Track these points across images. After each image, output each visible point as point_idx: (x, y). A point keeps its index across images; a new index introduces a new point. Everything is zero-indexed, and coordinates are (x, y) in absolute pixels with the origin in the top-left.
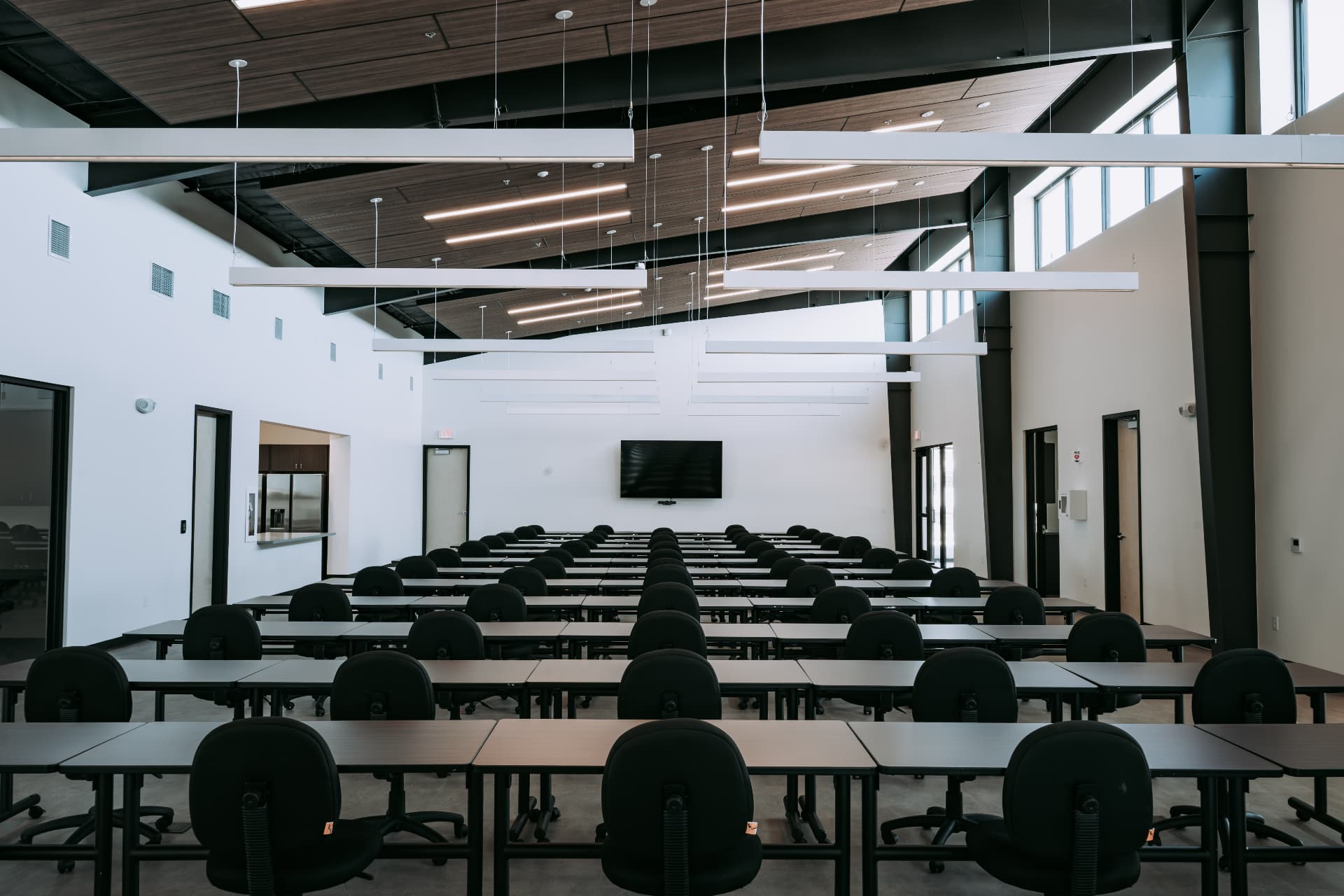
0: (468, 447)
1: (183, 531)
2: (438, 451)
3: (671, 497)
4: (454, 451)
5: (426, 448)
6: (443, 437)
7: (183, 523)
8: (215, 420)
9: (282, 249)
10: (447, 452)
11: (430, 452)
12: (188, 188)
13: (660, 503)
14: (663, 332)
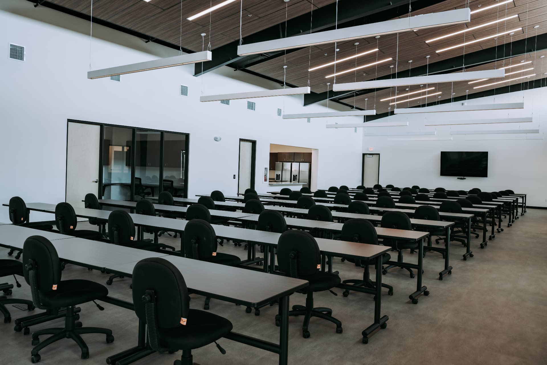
0: (379, 154)
1: (234, 178)
2: (368, 156)
3: (464, 176)
4: (374, 156)
5: (364, 155)
6: (370, 150)
7: (234, 175)
8: (251, 143)
9: (281, 85)
10: (371, 156)
11: (366, 156)
12: (235, 69)
13: (458, 178)
14: (463, 104)
